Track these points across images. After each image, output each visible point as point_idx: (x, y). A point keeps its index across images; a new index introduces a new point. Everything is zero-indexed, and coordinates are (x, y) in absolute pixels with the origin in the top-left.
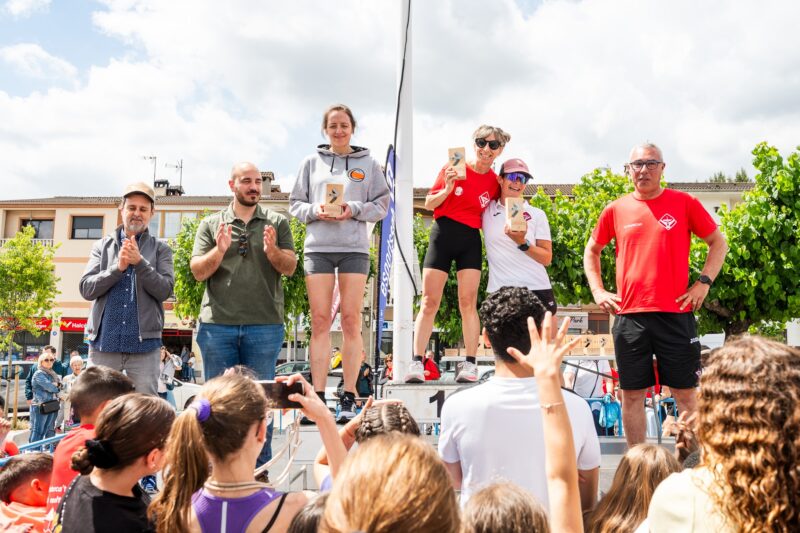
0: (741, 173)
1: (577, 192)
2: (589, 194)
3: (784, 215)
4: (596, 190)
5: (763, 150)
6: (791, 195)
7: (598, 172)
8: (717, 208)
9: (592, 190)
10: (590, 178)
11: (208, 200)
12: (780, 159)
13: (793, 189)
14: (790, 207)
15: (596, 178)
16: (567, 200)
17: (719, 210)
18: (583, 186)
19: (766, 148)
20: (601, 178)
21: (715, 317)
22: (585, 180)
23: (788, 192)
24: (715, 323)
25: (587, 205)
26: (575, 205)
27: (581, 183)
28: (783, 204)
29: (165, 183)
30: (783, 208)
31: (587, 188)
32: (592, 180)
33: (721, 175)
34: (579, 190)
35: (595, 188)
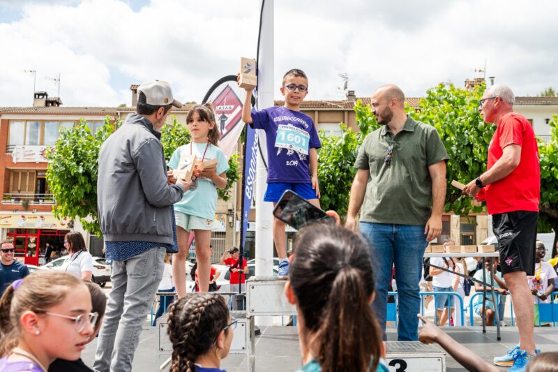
1: (422, 105)
2: (434, 106)
4: (440, 103)
7: (442, 86)
8: (547, 121)
9: (436, 102)
10: (435, 92)
11: (84, 111)
15: (440, 91)
16: (413, 112)
17: (550, 122)
18: (428, 98)
20: (445, 92)
21: (546, 218)
22: (429, 93)
24: (546, 223)
25: (431, 116)
26: (421, 117)
27: (427, 95)
29: (44, 94)
31: (431, 100)
32: (436, 93)
33: (551, 90)
34: (425, 102)
35: (439, 101)
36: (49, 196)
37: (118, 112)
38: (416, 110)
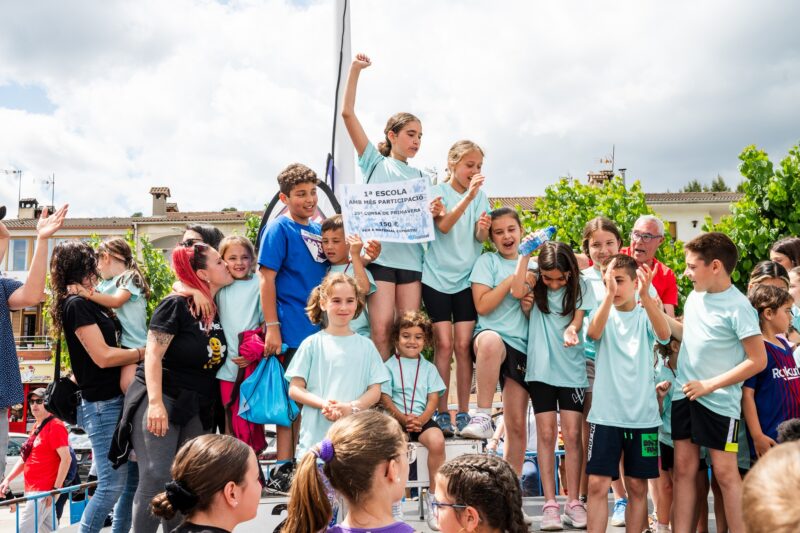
0: (717, 181)
1: (539, 206)
2: (555, 208)
3: (777, 230)
4: (563, 204)
5: (751, 154)
6: (784, 206)
7: (565, 182)
8: (695, 223)
9: (558, 203)
10: (556, 189)
11: (88, 223)
12: (770, 165)
13: (785, 198)
14: (783, 220)
15: (563, 188)
16: (528, 216)
18: (546, 198)
19: (754, 153)
20: (568, 190)
22: (549, 191)
23: (781, 202)
27: (546, 194)
28: (775, 216)
29: (33, 202)
30: (776, 221)
31: (550, 200)
32: (557, 192)
33: (696, 184)
34: (542, 203)
35: (562, 201)
36: (41, 339)
37: (135, 224)
38: (533, 213)
